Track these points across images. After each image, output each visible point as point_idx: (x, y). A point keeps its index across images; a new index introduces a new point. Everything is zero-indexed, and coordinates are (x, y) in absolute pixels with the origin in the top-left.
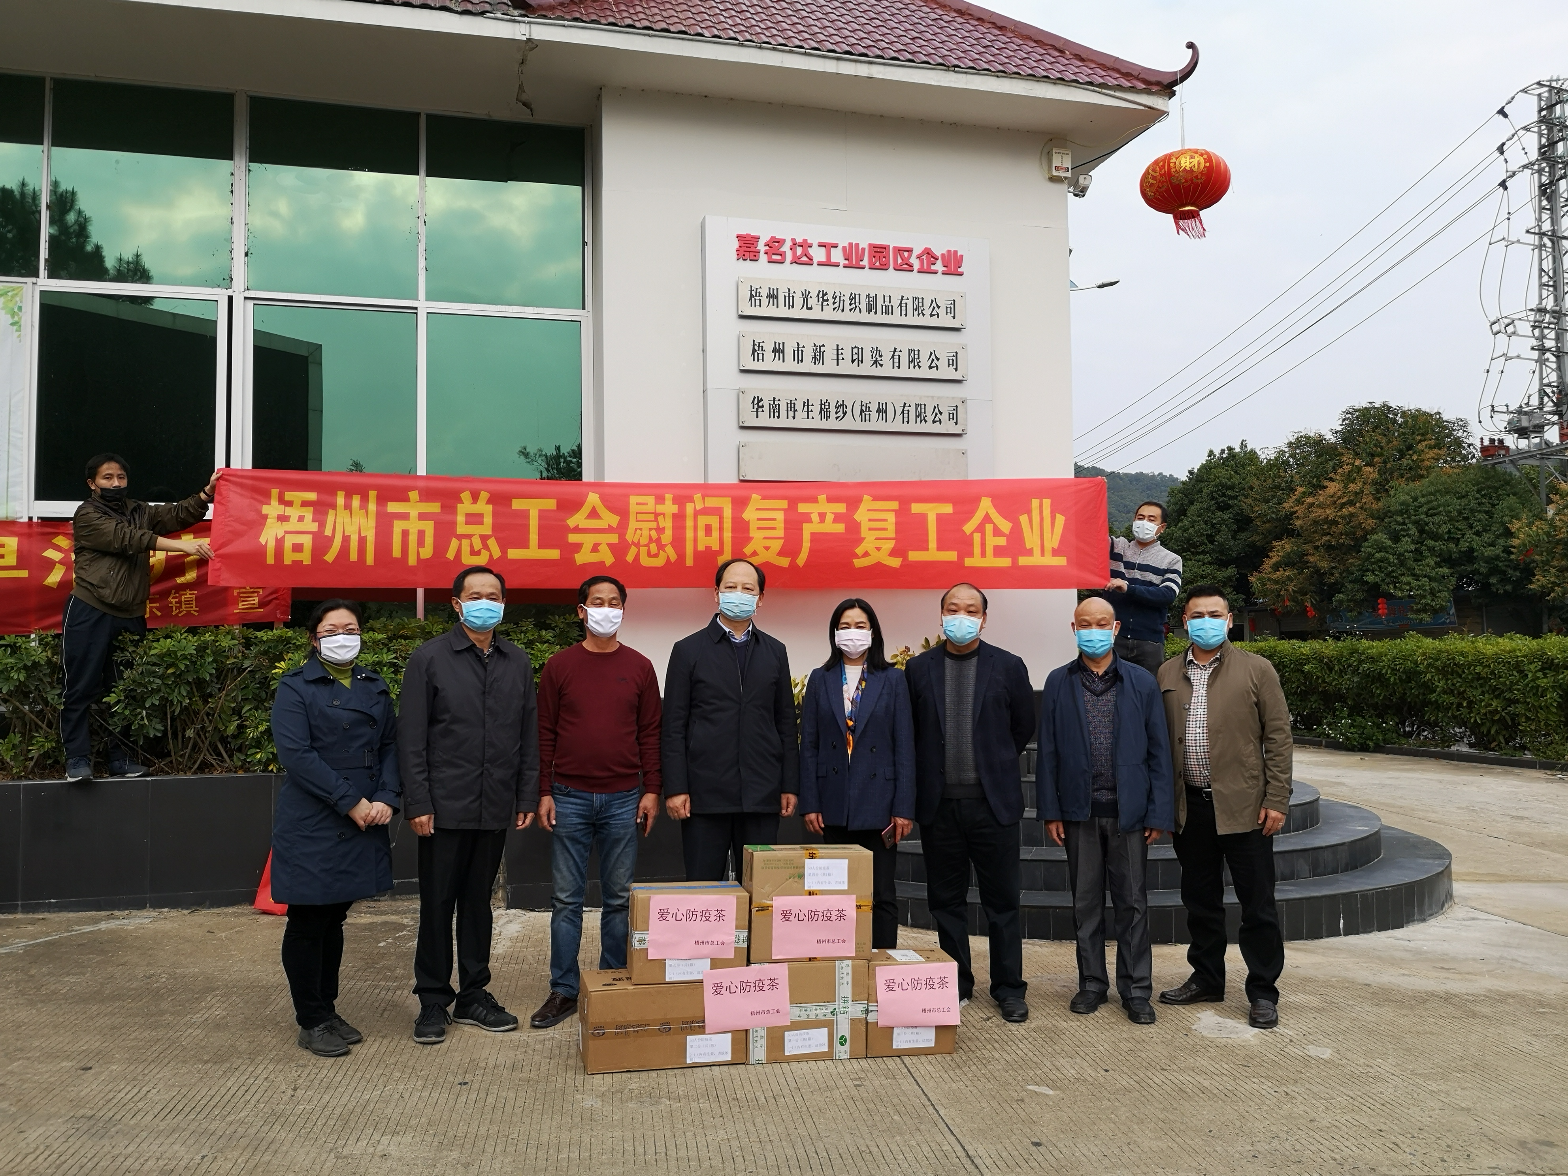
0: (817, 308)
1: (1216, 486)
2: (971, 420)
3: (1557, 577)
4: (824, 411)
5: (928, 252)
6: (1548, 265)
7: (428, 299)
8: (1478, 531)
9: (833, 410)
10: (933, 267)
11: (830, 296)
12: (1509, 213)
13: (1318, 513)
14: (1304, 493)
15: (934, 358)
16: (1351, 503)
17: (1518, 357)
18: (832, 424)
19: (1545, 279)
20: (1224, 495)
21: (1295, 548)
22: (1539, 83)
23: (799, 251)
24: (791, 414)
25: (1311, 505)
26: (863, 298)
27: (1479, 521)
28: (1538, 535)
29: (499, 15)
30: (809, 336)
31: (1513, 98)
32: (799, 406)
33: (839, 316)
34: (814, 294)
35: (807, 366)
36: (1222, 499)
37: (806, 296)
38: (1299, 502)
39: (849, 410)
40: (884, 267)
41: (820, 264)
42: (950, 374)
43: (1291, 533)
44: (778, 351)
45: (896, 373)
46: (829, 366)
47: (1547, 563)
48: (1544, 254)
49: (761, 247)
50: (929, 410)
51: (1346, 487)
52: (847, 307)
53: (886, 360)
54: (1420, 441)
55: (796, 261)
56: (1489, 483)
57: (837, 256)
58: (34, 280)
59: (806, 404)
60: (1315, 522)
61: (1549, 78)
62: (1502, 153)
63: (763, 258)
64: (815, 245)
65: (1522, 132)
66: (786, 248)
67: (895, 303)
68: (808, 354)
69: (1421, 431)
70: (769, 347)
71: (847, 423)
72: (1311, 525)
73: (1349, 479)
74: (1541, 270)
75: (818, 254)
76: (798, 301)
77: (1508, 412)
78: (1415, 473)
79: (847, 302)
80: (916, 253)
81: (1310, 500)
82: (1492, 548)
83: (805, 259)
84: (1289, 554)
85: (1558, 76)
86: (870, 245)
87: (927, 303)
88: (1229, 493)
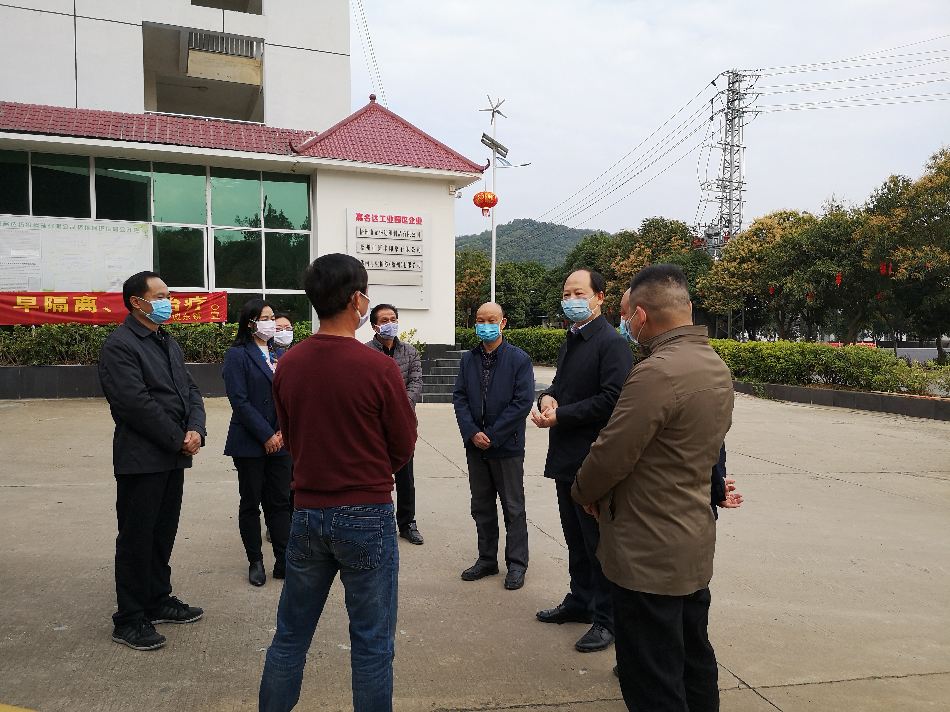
0: (379, 235)
1: (587, 253)
2: (424, 266)
3: (713, 302)
4: (381, 264)
5: (412, 218)
6: (728, 158)
7: (265, 227)
8: (690, 280)
9: (384, 264)
10: (413, 222)
11: (383, 231)
12: (713, 132)
13: (624, 270)
14: (620, 260)
15: (413, 249)
16: (638, 266)
17: (712, 201)
18: (384, 268)
19: (727, 164)
20: (590, 258)
21: (616, 285)
22: (728, 72)
23: (374, 218)
24: (372, 265)
25: (622, 266)
26: (393, 232)
27: (691, 275)
28: (706, 284)
29: (289, 155)
30: (377, 242)
31: (718, 77)
32: (374, 263)
33: (386, 237)
34: (378, 231)
35: (377, 251)
36: (589, 260)
37: (376, 231)
38: (617, 264)
39: (389, 264)
40: (399, 222)
41: (380, 222)
42: (418, 253)
43: (615, 278)
44: (368, 247)
45: (402, 253)
46: (383, 251)
47: (709, 296)
48: (727, 153)
49: (363, 217)
50: (412, 264)
51: (637, 258)
52: (388, 234)
53: (399, 250)
54: (674, 236)
55: (373, 221)
56: (696, 258)
57: (385, 219)
58: (151, 222)
59: (376, 262)
60: (623, 274)
61: (732, 70)
62: (712, 103)
63: (364, 220)
64: (379, 216)
65: (721, 94)
66: (370, 217)
67: (402, 233)
68: (377, 248)
69: (675, 232)
70: (366, 246)
71: (388, 268)
72: (621, 275)
73: (639, 254)
74: (725, 160)
75: (380, 219)
76: (374, 233)
77: (706, 226)
78: (669, 251)
79: (388, 233)
80: (408, 218)
81: (621, 263)
82: (694, 288)
83: (376, 220)
84: (613, 288)
85: (736, 69)
86: (395, 216)
87: (411, 233)
88: (593, 257)
